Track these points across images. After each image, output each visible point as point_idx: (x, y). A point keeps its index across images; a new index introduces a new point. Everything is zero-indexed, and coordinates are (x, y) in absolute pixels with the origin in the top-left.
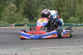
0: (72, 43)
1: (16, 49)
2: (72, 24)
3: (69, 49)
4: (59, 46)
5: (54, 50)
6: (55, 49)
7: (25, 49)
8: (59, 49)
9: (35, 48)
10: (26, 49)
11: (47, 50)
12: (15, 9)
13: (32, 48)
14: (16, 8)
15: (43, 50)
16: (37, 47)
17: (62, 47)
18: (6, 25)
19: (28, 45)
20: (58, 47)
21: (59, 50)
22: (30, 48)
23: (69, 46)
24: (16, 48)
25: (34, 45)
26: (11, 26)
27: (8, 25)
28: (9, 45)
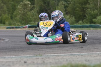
1: (26, 56)
10: (39, 55)
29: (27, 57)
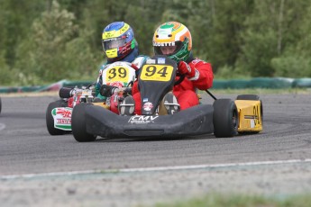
0: (281, 147)
1: (70, 173)
2: (281, 79)
3: (271, 170)
4: (232, 160)
5: (214, 175)
6: (218, 170)
7: (107, 171)
8: (233, 170)
9: (141, 169)
10: (109, 170)
11: (188, 174)
12: (66, 27)
13: (132, 170)
14: (70, 24)
15: (171, 174)
16: (151, 166)
17: (243, 164)
18: (29, 86)
19: (115, 159)
20: (229, 165)
21: (231, 174)
22: (122, 168)
23: (271, 160)
24: (71, 171)
25: (138, 158)
26: (49, 90)
27: (39, 87)
28: (43, 157)
29: (73, 177)
